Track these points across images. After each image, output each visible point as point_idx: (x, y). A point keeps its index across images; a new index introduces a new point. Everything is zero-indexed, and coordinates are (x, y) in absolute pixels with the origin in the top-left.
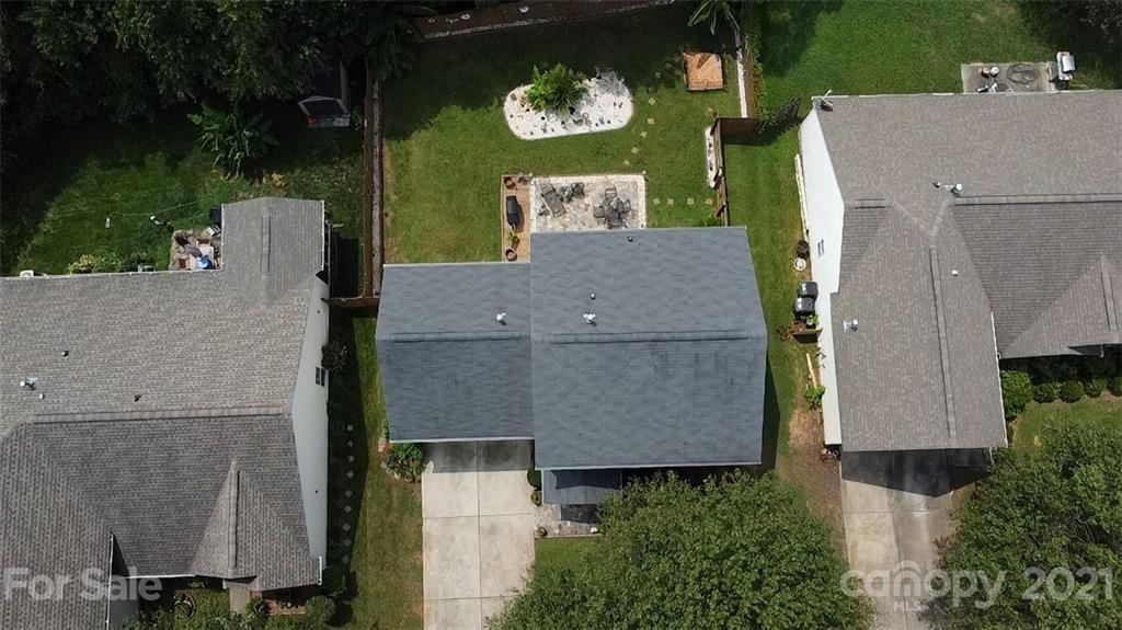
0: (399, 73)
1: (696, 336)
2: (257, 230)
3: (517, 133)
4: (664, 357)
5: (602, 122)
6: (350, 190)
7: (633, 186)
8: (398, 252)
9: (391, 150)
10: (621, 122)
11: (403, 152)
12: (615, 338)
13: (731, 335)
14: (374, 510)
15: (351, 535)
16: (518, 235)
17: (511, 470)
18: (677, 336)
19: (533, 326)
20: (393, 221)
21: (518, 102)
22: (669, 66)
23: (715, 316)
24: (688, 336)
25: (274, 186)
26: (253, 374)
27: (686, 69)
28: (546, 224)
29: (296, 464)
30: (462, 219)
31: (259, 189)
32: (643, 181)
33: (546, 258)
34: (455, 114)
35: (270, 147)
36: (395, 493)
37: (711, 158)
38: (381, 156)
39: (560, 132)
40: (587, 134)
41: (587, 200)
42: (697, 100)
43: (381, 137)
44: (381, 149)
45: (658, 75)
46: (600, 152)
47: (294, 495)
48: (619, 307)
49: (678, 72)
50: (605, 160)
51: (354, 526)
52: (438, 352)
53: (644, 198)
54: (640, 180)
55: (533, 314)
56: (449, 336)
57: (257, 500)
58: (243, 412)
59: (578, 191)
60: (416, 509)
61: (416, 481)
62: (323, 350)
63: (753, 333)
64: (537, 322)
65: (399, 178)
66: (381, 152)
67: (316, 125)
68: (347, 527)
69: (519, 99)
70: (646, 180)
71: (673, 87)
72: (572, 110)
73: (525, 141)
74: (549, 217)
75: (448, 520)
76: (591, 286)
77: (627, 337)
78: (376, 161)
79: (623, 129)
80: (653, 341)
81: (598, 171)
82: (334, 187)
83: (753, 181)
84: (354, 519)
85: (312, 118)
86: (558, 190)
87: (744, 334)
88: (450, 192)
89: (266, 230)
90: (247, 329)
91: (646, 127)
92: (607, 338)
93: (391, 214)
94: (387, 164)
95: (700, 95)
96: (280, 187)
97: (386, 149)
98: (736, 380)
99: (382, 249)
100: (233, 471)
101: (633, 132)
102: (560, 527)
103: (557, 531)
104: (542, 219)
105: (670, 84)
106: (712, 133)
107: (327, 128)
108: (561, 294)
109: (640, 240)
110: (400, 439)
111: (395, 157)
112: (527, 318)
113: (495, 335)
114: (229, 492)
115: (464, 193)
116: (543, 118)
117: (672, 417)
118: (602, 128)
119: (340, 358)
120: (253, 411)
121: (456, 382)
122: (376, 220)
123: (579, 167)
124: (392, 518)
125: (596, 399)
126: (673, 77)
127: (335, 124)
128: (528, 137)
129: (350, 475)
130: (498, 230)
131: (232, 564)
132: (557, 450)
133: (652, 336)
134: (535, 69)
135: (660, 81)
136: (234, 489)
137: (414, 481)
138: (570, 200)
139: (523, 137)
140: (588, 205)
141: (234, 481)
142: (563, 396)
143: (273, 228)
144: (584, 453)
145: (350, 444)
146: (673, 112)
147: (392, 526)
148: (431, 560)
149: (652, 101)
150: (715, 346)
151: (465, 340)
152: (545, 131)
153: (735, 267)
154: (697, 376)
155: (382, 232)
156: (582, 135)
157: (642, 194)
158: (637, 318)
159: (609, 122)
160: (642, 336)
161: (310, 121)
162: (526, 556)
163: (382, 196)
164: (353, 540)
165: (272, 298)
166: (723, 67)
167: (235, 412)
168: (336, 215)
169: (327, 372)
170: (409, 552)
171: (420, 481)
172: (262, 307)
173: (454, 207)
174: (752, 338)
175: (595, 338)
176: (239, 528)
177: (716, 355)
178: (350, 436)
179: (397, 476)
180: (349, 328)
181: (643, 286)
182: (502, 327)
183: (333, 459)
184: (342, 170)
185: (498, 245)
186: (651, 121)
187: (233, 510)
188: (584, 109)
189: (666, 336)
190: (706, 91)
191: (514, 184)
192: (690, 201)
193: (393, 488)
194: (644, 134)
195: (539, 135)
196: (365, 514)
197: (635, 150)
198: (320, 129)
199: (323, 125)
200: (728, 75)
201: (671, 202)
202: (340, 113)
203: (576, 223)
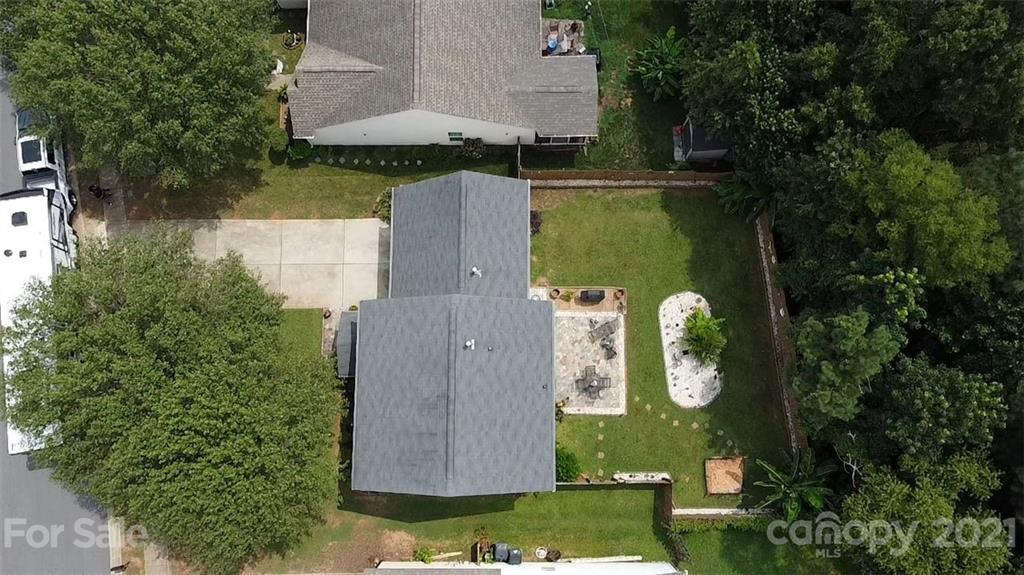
0: (722, 201)
1: (451, 434)
2: (571, 83)
3: (666, 303)
4: (435, 407)
5: (675, 379)
6: (617, 161)
7: (615, 403)
8: (563, 201)
9: (653, 195)
10: (676, 396)
11: (650, 205)
12: (452, 365)
13: (450, 464)
14: (354, 182)
15: (337, 164)
16: (573, 300)
17: (378, 291)
18: (451, 417)
19: (465, 297)
20: (590, 196)
21: (694, 304)
22: (730, 443)
23: (467, 452)
24: (451, 427)
25: (621, 99)
26: (448, 80)
27: (727, 459)
28: (582, 325)
29: (378, 115)
30: (588, 254)
31: (618, 86)
32: (619, 413)
33: (529, 312)
34: (684, 251)
35: (652, 94)
36: (367, 198)
37: (641, 477)
38: (647, 187)
39: (666, 341)
40: (664, 364)
41: (603, 361)
42: (695, 468)
43: (666, 188)
44: (655, 187)
45: (721, 433)
46: (647, 374)
47: (356, 114)
48: (480, 370)
49: (724, 452)
50: (640, 380)
51: (342, 166)
52: (452, 221)
53: (604, 413)
54: (621, 410)
55: (477, 298)
56: (463, 230)
57: (354, 87)
58: (417, 73)
59: (610, 354)
60: (353, 214)
61: (374, 214)
62: (479, 139)
63: (450, 484)
64: (469, 301)
65: (628, 202)
66: (650, 186)
67: (675, 133)
68: (342, 160)
69: (698, 306)
70: (621, 416)
71: (710, 447)
72: (685, 353)
73: (657, 309)
74: (588, 328)
75: (342, 239)
76: (502, 348)
77: (452, 373)
78: (643, 183)
79: (669, 397)
80: (448, 397)
81: (629, 373)
82: (620, 148)
83: (620, 515)
84: (349, 166)
85: (681, 129)
86: (611, 336)
87: (450, 476)
88: (612, 244)
89: (570, 89)
90: (488, 76)
91: (671, 419)
92: (452, 357)
93: (596, 195)
94: (639, 192)
95: (701, 471)
96: (620, 104)
97: (654, 191)
98: (416, 469)
99: (566, 188)
100: (375, 67)
101: (666, 406)
102: (330, 329)
103: (327, 327)
104: (587, 322)
105: (712, 444)
106: (663, 479)
107: (673, 143)
108: (494, 322)
109: (544, 396)
110: (395, 195)
111: (645, 198)
112: (476, 293)
113: (462, 266)
114: (359, 65)
115: (611, 255)
116: (677, 325)
117: (391, 413)
118: (670, 379)
119: (471, 152)
120: (416, 81)
121: (431, 237)
122: (591, 183)
123: (633, 356)
124: (347, 196)
125: (407, 349)
126: (718, 446)
127: (677, 149)
128: (661, 312)
129: (383, 163)
130: (577, 284)
131: (306, 69)
132: (371, 317)
133: (452, 396)
134: (721, 320)
135: (715, 434)
136: (361, 69)
137: (374, 212)
138: (603, 346)
139: (661, 308)
140: (598, 363)
141: (367, 69)
142: (410, 322)
143: (572, 95)
144: (369, 340)
145: (407, 163)
146: (685, 445)
147: (342, 195)
148: (312, 225)
149: (695, 425)
150: (442, 451)
151: (459, 243)
152: (667, 327)
153: (515, 476)
154: (420, 434)
155: (581, 187)
156: (663, 360)
157: (607, 412)
158: (469, 384)
159: (675, 385)
160: (452, 388)
161: (678, 128)
162: (310, 301)
163: (611, 187)
164: (332, 165)
165: (512, 95)
166: (730, 494)
167: (417, 67)
168: (594, 149)
169: (460, 143)
170: (320, 209)
171: (374, 217)
172: (506, 88)
173: (599, 246)
174: (446, 483)
175: (452, 348)
176: (332, 74)
177: (436, 451)
178: (413, 163)
179: (378, 200)
180: (499, 162)
181: (499, 393)
182: (468, 272)
183: (394, 149)
184: (635, 154)
185: (564, 283)
186: (676, 423)
187: (346, 69)
188: (687, 363)
189: (451, 407)
190: (705, 476)
191: (618, 299)
192: (601, 455)
193: (370, 197)
194: (663, 416)
195: (663, 322)
196: (352, 174)
197: (648, 407)
198: (671, 135)
199: (675, 138)
200: (721, 499)
201: (601, 437)
202: (685, 153)
203: (583, 351)
